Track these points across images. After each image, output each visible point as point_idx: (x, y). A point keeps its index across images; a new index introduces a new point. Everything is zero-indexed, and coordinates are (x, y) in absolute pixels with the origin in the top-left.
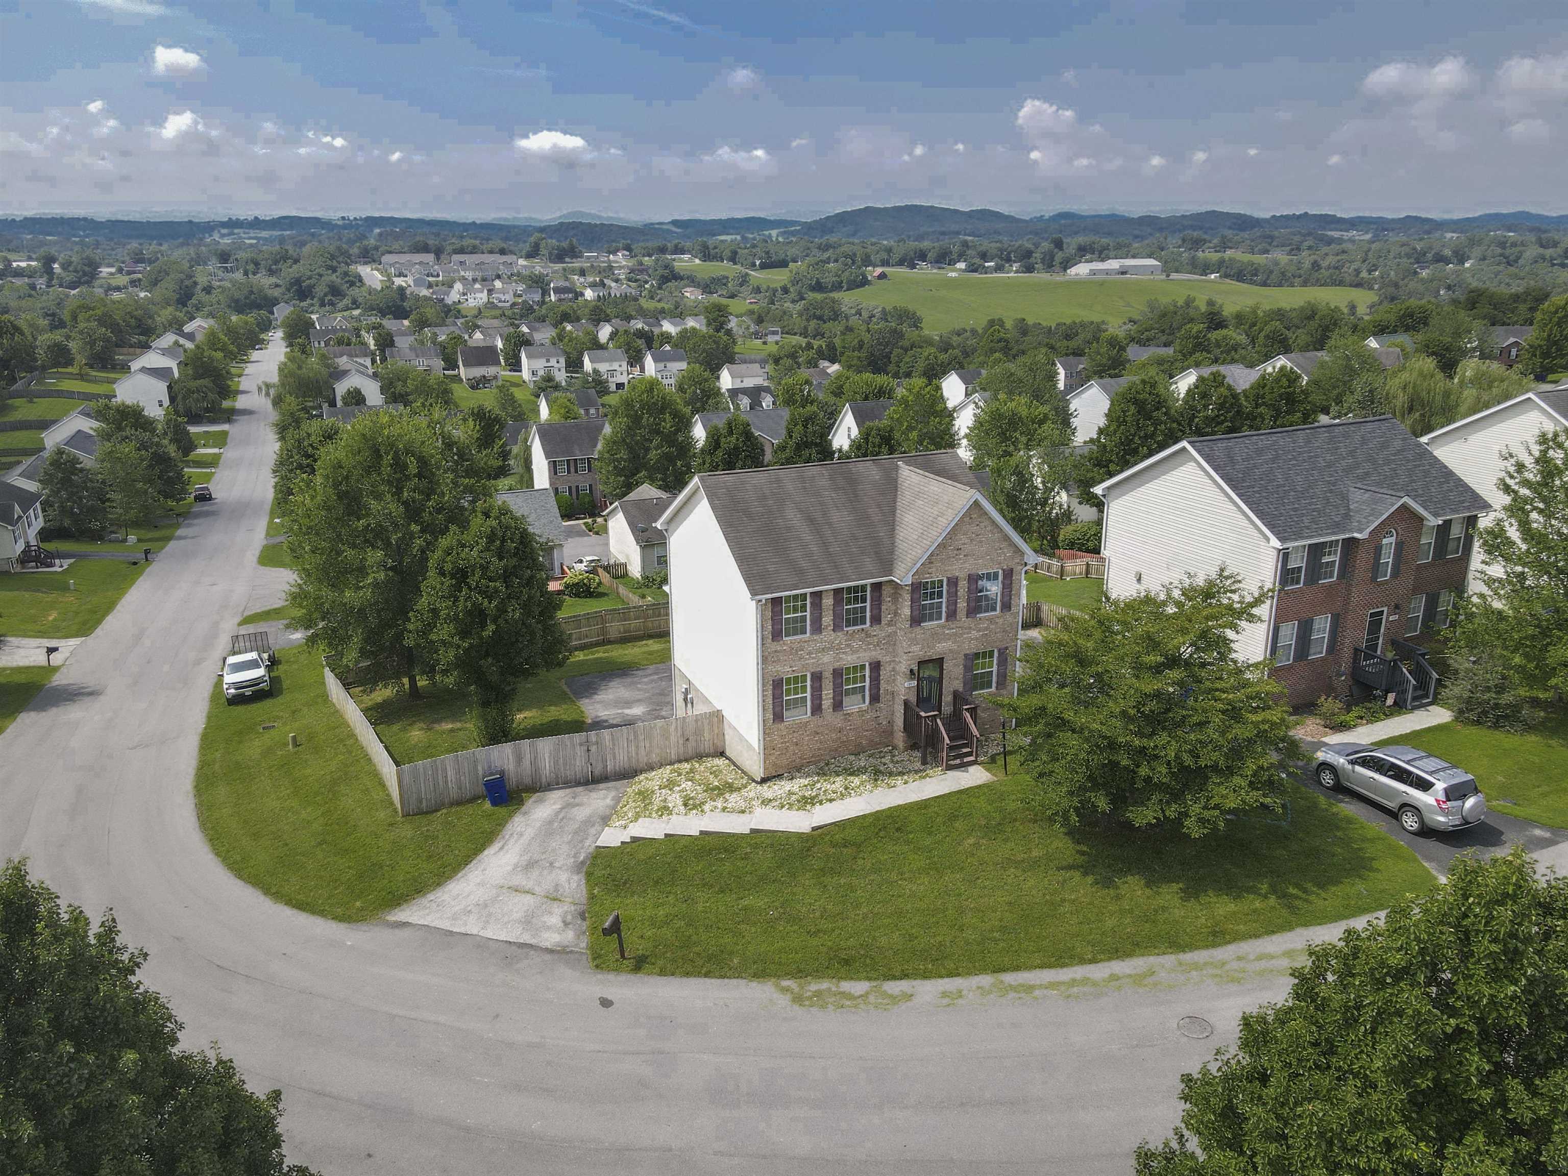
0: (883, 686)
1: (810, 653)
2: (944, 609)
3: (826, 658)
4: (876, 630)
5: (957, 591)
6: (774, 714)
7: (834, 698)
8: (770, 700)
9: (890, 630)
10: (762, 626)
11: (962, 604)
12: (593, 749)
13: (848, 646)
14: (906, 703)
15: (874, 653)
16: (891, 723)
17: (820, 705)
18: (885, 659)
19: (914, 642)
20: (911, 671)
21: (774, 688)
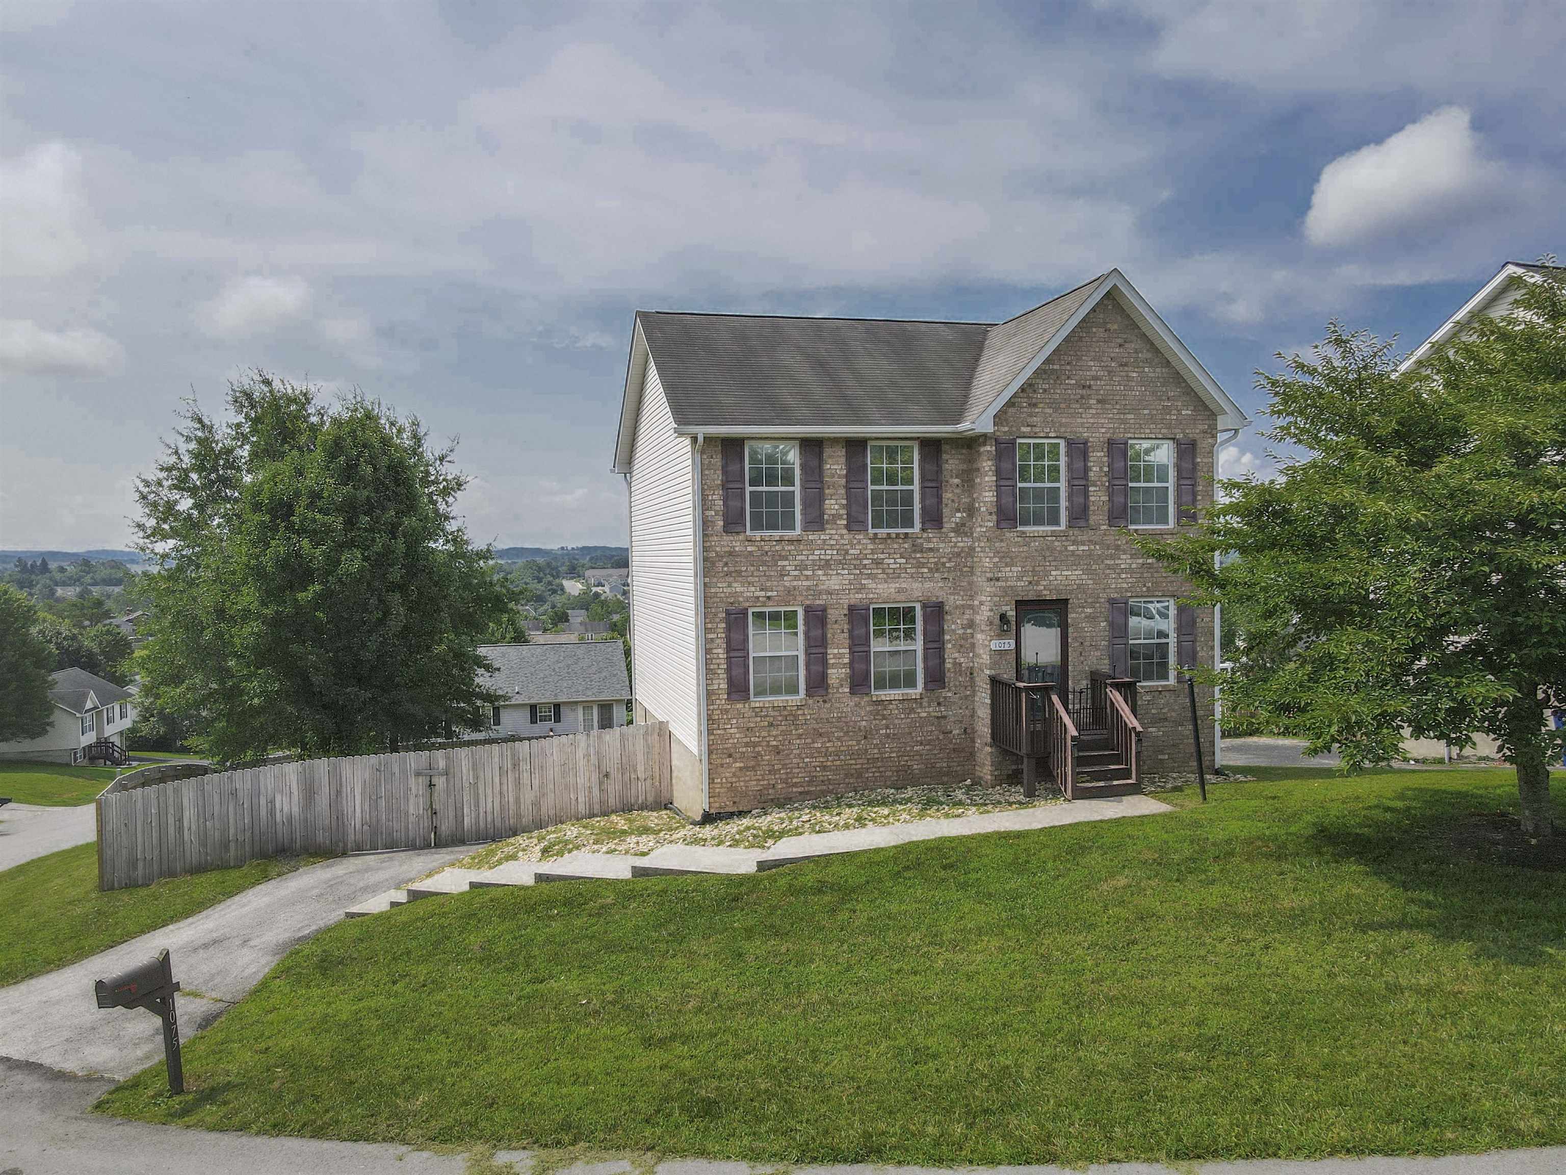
0: (951, 654)
1: (801, 567)
2: (1063, 503)
3: (834, 581)
4: (932, 540)
5: (1086, 470)
6: (731, 682)
7: (851, 664)
8: (720, 652)
9: (963, 543)
10: (704, 498)
11: (1098, 497)
12: (440, 782)
13: (878, 563)
14: (995, 682)
15: (928, 585)
16: (969, 732)
17: (824, 677)
18: (952, 601)
19: (1006, 558)
20: (1003, 617)
21: (728, 629)
